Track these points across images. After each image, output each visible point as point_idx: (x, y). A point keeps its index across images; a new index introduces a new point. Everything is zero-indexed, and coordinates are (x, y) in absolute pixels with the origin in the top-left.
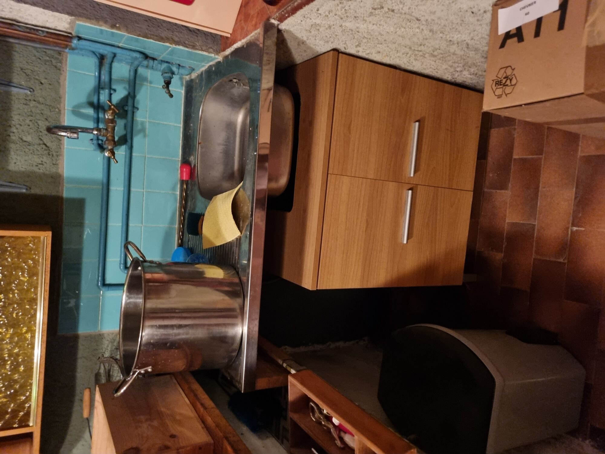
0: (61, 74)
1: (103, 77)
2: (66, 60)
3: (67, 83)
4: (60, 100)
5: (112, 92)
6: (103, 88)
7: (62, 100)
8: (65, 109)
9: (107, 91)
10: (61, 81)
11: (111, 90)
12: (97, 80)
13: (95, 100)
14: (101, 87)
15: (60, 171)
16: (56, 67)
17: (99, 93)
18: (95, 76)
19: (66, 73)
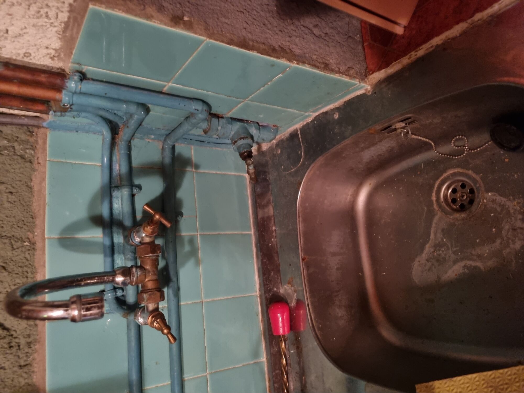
0: (34, 170)
1: (116, 167)
2: (45, 143)
3: (47, 187)
4: (34, 223)
5: (135, 191)
6: (118, 187)
7: (38, 222)
8: (44, 239)
9: (125, 192)
10: (35, 184)
11: (134, 188)
12: (107, 172)
13: (105, 213)
14: (113, 185)
15: (35, 379)
16: (22, 157)
17: (111, 196)
18: (102, 166)
19: (45, 166)
